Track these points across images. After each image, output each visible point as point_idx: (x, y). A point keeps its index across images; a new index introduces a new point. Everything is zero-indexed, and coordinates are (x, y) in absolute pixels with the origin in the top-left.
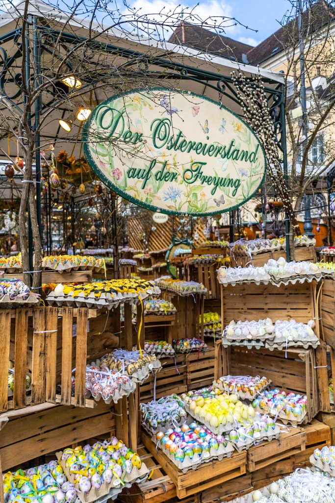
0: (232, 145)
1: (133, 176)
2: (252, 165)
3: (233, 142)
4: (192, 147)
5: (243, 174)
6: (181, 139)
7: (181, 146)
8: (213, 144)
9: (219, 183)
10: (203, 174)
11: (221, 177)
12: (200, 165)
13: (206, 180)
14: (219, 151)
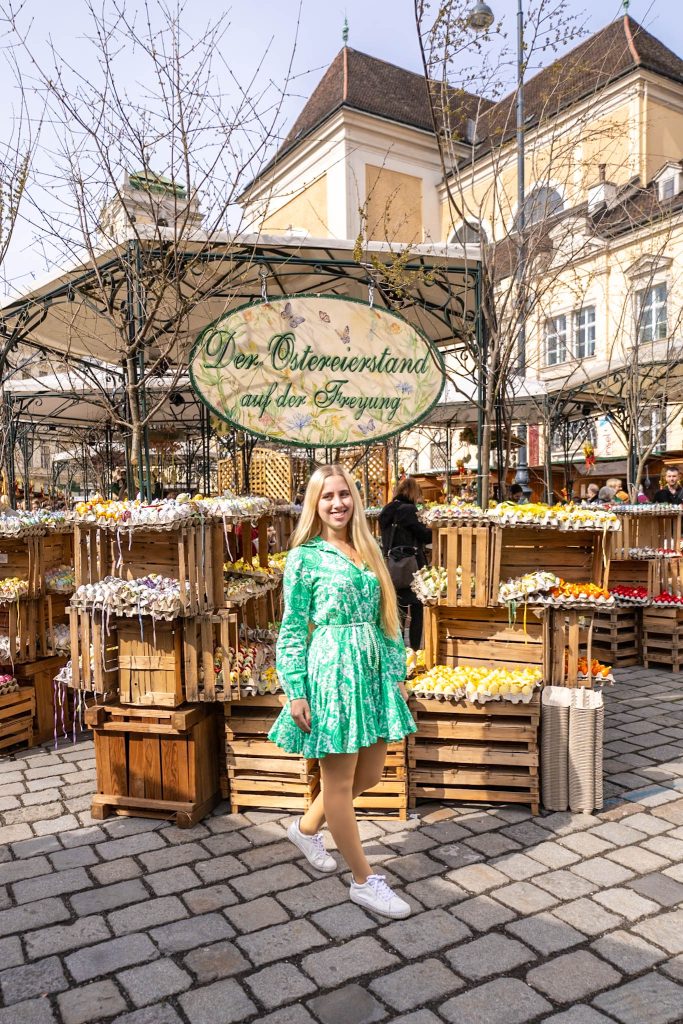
0: (385, 353)
1: (247, 405)
2: (418, 377)
3: (386, 350)
4: (325, 363)
5: (404, 390)
6: (309, 356)
7: (309, 364)
8: (356, 356)
9: (365, 404)
10: (343, 395)
11: (370, 396)
12: (337, 384)
13: (348, 402)
14: (365, 364)
